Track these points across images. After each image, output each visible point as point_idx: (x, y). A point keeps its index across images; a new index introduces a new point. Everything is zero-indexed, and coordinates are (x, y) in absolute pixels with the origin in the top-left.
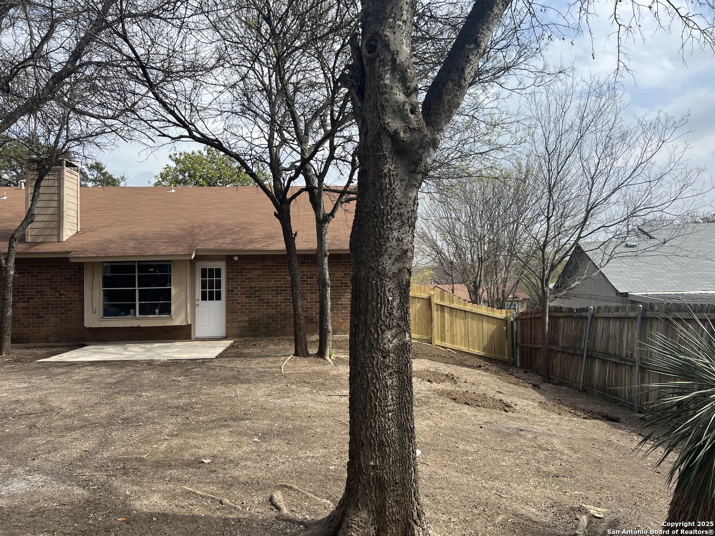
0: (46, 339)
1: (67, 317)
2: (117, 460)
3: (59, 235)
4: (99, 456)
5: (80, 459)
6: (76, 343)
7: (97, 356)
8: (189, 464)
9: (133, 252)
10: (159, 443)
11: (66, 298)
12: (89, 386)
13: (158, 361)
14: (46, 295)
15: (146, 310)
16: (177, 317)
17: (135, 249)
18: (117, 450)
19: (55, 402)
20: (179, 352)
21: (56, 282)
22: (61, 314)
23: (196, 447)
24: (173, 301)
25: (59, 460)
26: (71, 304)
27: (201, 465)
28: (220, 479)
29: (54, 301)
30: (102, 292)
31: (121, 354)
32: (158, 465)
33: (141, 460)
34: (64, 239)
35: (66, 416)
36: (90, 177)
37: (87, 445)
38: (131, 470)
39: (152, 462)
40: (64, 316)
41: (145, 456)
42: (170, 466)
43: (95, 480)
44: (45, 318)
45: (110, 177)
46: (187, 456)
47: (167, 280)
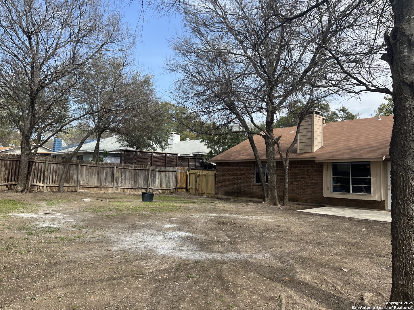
0: (306, 201)
1: (315, 190)
2: (302, 257)
3: (312, 149)
4: (296, 254)
5: (289, 253)
6: (320, 205)
7: (326, 212)
8: (335, 269)
9: (347, 157)
10: (327, 256)
11: (315, 181)
12: (312, 225)
13: (357, 219)
14: (306, 179)
15: (356, 190)
16: (375, 195)
17: (349, 155)
18: (306, 254)
19: (293, 229)
20: (373, 216)
21: (310, 173)
22: (313, 189)
23: (345, 262)
24: (372, 186)
25: (280, 251)
26: (317, 184)
27: (341, 271)
28: (346, 279)
29: (310, 182)
30: (332, 179)
31: (339, 213)
32: (320, 265)
33: (313, 261)
34: (314, 151)
35: (294, 235)
36: (340, 116)
37: (294, 249)
38: (305, 263)
39: (317, 263)
40: (314, 190)
41: (315, 259)
42: (325, 267)
43: (288, 263)
44: (306, 190)
45: (351, 114)
46: (337, 265)
47: (368, 173)
